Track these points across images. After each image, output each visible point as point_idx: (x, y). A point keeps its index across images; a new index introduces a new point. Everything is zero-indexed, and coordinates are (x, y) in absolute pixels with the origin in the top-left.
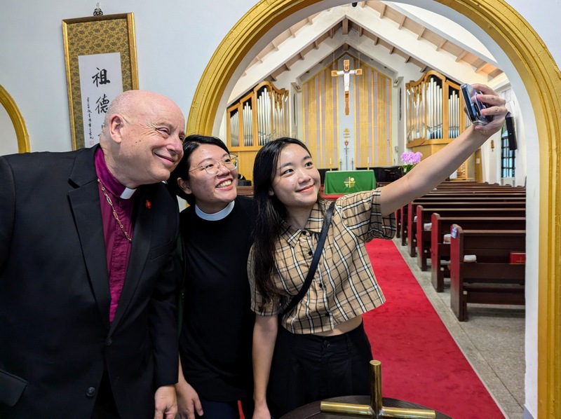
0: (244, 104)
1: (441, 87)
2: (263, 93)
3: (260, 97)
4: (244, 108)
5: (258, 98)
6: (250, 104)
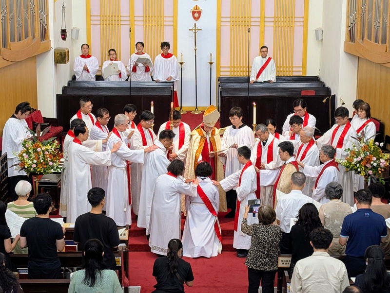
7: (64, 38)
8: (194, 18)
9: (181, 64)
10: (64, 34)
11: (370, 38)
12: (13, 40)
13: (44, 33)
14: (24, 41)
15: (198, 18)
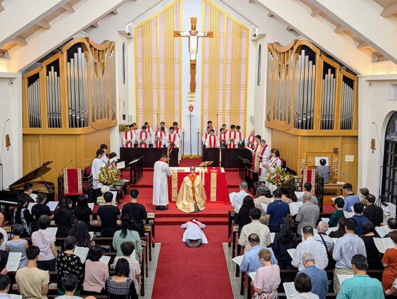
0: (49, 69)
1: (314, 63)
2: (76, 54)
3: (72, 60)
4: (48, 75)
5: (69, 61)
6: (57, 69)
7: (124, 119)
8: (190, 110)
9: (184, 133)
10: (124, 117)
11: (278, 119)
12: (97, 118)
13: (114, 117)
14: (103, 119)
15: (192, 110)
